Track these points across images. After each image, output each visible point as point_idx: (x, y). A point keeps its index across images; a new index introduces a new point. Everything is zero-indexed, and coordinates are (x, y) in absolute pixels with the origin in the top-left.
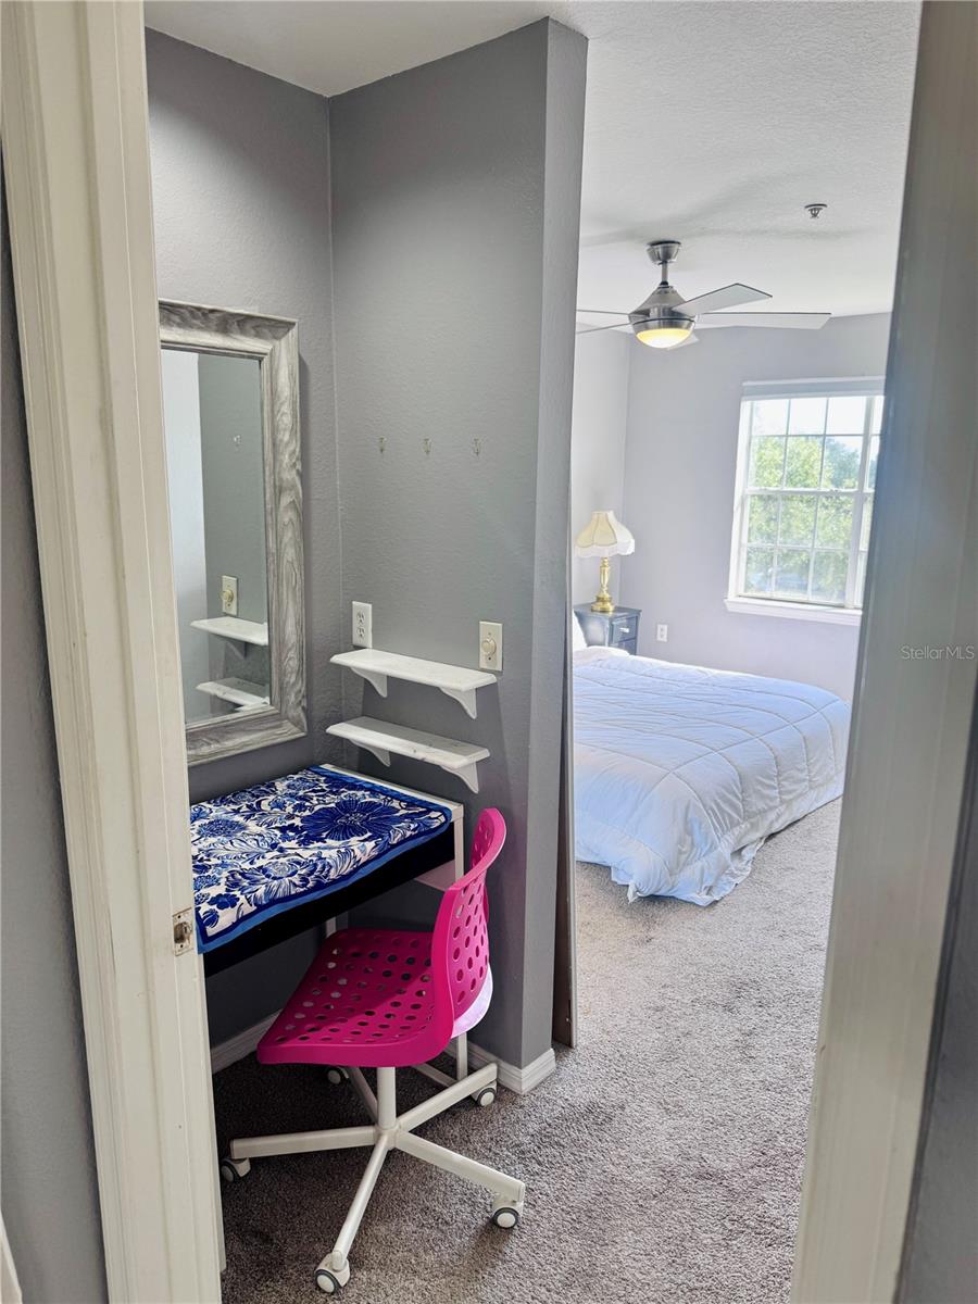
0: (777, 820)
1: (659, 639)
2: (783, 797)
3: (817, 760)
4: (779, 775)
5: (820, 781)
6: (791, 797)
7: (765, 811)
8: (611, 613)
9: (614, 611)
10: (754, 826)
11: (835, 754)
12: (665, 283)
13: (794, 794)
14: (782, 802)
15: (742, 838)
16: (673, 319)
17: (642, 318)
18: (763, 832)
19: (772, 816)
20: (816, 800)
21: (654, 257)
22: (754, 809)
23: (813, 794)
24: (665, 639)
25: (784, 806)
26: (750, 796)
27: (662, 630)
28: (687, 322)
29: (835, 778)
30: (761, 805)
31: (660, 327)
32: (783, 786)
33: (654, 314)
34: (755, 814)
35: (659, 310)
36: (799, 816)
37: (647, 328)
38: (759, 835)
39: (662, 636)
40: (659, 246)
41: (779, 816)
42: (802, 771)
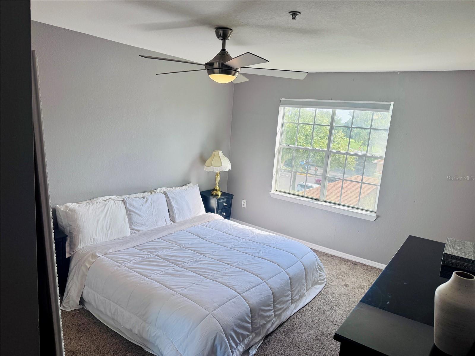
0: (271, 326)
1: (243, 206)
2: (276, 313)
3: (297, 288)
4: (274, 302)
5: (298, 298)
6: (280, 312)
7: (265, 324)
8: (220, 196)
9: (221, 195)
10: (258, 334)
11: (306, 282)
12: (223, 50)
13: (282, 310)
14: (275, 316)
15: (250, 342)
16: (227, 70)
17: (210, 67)
18: (263, 335)
19: (269, 325)
20: (295, 309)
21: (219, 36)
22: (258, 326)
23: (293, 306)
24: (245, 206)
25: (276, 318)
26: (256, 319)
27: (244, 202)
28: (234, 72)
29: (306, 294)
30: (263, 322)
31: (220, 73)
32: (277, 307)
33: (216, 65)
34: (258, 328)
35: (219, 64)
36: (284, 320)
37: (214, 73)
38: (260, 338)
39: (244, 205)
40: (221, 30)
41: (273, 324)
42: (287, 296)
